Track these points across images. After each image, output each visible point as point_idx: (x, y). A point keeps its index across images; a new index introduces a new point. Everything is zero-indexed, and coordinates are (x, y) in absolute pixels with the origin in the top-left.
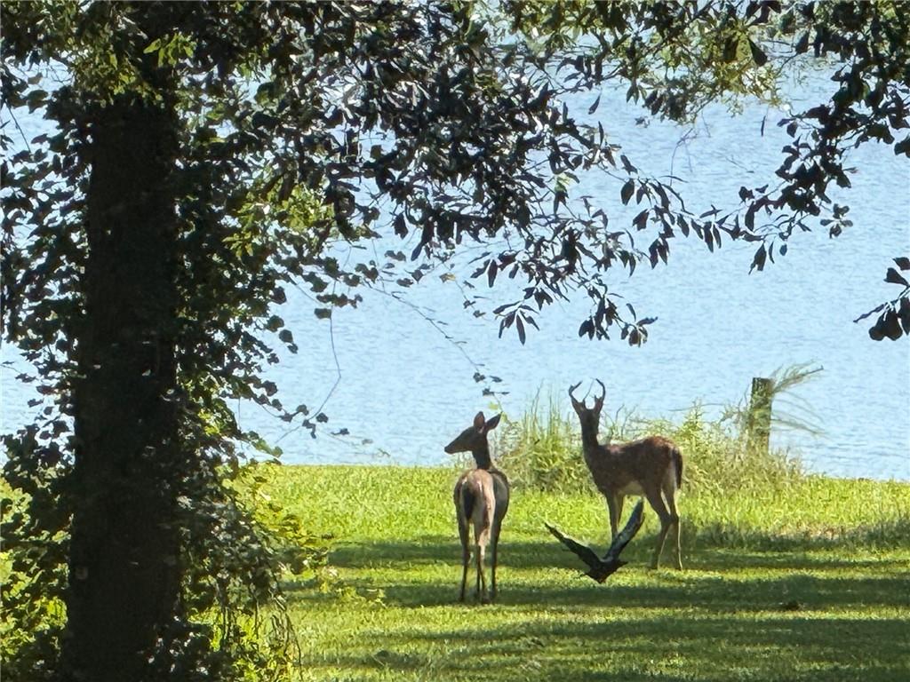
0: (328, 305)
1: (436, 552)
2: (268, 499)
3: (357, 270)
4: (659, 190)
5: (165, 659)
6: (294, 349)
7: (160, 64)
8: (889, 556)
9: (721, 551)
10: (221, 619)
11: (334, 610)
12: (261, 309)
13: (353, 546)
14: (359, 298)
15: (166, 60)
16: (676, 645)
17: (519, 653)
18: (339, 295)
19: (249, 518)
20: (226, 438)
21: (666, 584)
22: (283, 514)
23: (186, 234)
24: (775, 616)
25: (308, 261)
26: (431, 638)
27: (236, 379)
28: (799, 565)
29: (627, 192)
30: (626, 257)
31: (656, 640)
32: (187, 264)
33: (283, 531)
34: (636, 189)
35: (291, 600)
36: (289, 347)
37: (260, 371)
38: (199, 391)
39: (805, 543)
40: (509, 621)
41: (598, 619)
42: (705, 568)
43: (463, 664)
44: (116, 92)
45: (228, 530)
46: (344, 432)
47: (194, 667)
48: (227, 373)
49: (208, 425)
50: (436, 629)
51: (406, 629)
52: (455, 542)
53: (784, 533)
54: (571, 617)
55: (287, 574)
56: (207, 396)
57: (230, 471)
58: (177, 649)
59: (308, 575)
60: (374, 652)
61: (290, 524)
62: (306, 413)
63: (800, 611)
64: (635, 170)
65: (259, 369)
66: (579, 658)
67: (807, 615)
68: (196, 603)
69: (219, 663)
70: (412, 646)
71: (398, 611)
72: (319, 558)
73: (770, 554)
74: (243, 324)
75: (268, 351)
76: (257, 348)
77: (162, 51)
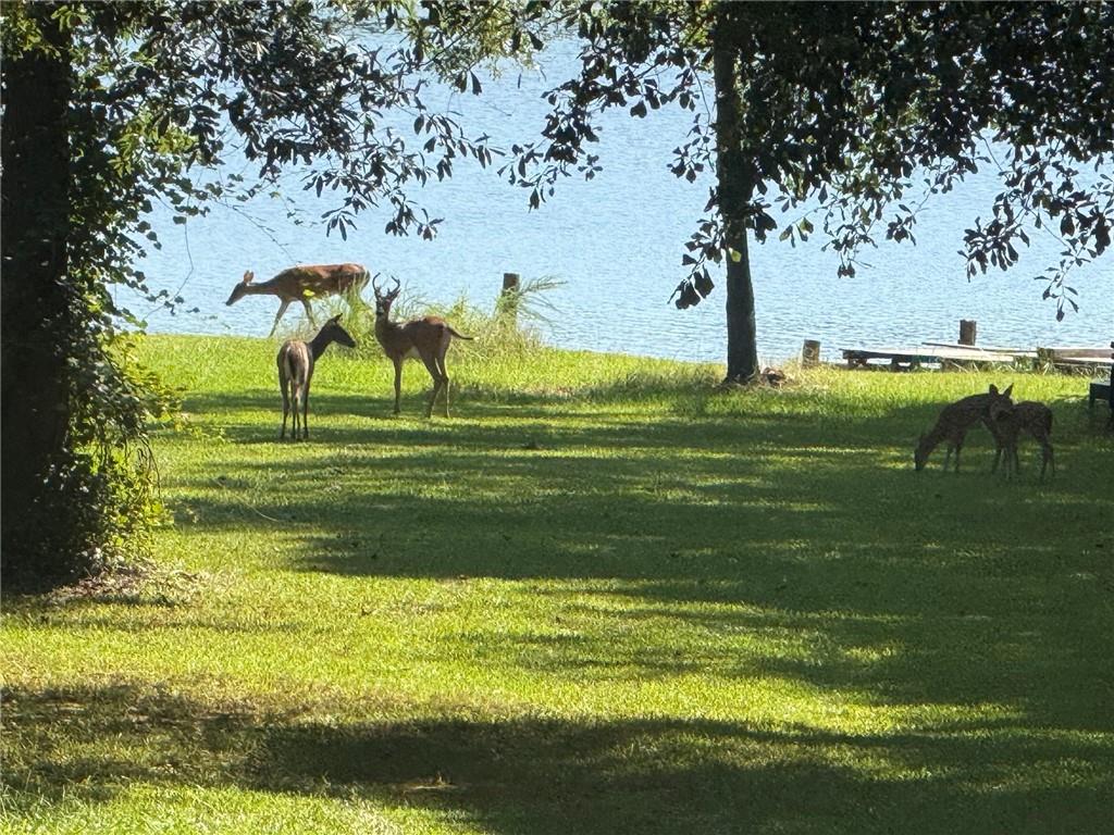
0: (184, 214)
1: (262, 402)
2: (136, 360)
3: (207, 187)
4: (443, 122)
5: (56, 480)
6: (158, 246)
7: (61, 28)
8: (605, 409)
9: (479, 404)
10: (99, 451)
11: (185, 445)
12: (133, 216)
13: (200, 396)
14: (207, 209)
15: (65, 25)
16: (444, 474)
17: (324, 479)
18: (192, 207)
19: (121, 375)
20: (105, 314)
21: (436, 429)
22: (147, 372)
23: (77, 159)
24: (518, 453)
25: (169, 180)
26: (258, 467)
27: (114, 268)
28: (538, 415)
29: (419, 124)
30: (418, 172)
31: (428, 471)
32: (77, 181)
33: (147, 385)
34: (426, 122)
35: (152, 436)
36: (155, 245)
37: (132, 263)
38: (84, 278)
39: (542, 399)
40: (318, 455)
41: (385, 455)
42: (467, 417)
43: (282, 487)
44: (25, 49)
45: (106, 383)
46: (196, 310)
47: (79, 486)
48: (106, 264)
49: (92, 304)
50: (262, 460)
51: (240, 460)
52: (277, 395)
53: (526, 391)
54: (364, 453)
55: (150, 418)
56: (91, 281)
57: (107, 338)
58: (65, 473)
59: (165, 418)
60: (215, 477)
61: (152, 379)
62: (167, 296)
63: (538, 449)
64: (424, 108)
65: (131, 261)
66: (370, 483)
67: (543, 453)
68: (80, 438)
69: (97, 484)
70: (244, 473)
71: (234, 446)
72: (174, 405)
73: (515, 407)
74: (118, 228)
75: (138, 248)
76: (129, 245)
77: (63, 18)
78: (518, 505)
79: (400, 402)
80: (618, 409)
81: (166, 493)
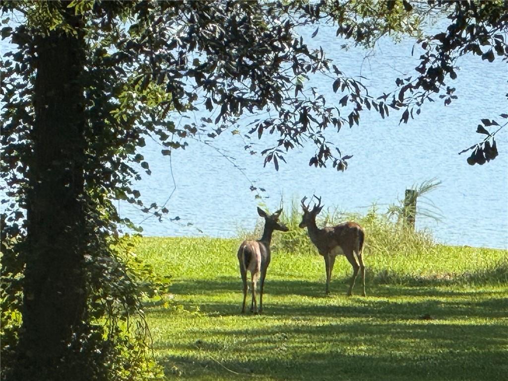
1: (228, 286)
2: (135, 255)
3: (185, 128)
4: (354, 84)
5: (77, 345)
6: (149, 172)
7: (76, 14)
8: (481, 290)
9: (387, 286)
10: (108, 323)
11: (172, 318)
12: (131, 150)
13: (182, 282)
14: (186, 144)
15: (79, 12)
16: (362, 338)
17: (275, 342)
18: (175, 142)
19: (124, 266)
20: (112, 222)
21: (357, 305)
22: (143, 264)
23: (90, 108)
24: (417, 322)
25: (158, 123)
26: (226, 333)
27: (117, 188)
28: (431, 294)
29: (336, 85)
30: (335, 121)
31: (351, 336)
32: (90, 124)
33: (143, 274)
35: (147, 312)
37: (131, 184)
38: (96, 196)
39: (434, 282)
40: (269, 325)
41: (319, 324)
42: (379, 296)
43: (243, 348)
44: (51, 29)
45: (113, 273)
46: (178, 218)
47: (94, 349)
48: (112, 185)
49: (102, 215)
50: (228, 328)
51: (212, 329)
52: (239, 281)
53: (422, 276)
54: (304, 323)
55: (145, 298)
56: (101, 198)
57: (114, 240)
58: (84, 340)
59: (157, 298)
60: (194, 341)
61: (147, 270)
62: (156, 208)
63: (431, 319)
64: (340, 73)
65: (130, 183)
66: (308, 345)
67: (436, 322)
68: (94, 314)
69: (107, 346)
70: (215, 338)
71: (208, 319)
72: (163, 289)
73: (415, 288)
74: (121, 158)
75: (135, 173)
76: (129, 171)
77: (77, 6)
78: (418, 360)
79: (329, 285)
80: (490, 289)
81: (158, 353)
